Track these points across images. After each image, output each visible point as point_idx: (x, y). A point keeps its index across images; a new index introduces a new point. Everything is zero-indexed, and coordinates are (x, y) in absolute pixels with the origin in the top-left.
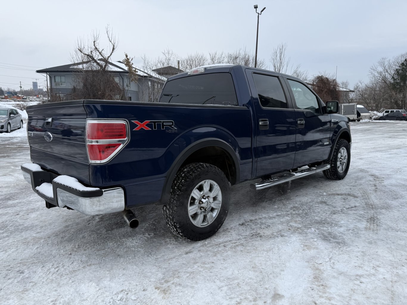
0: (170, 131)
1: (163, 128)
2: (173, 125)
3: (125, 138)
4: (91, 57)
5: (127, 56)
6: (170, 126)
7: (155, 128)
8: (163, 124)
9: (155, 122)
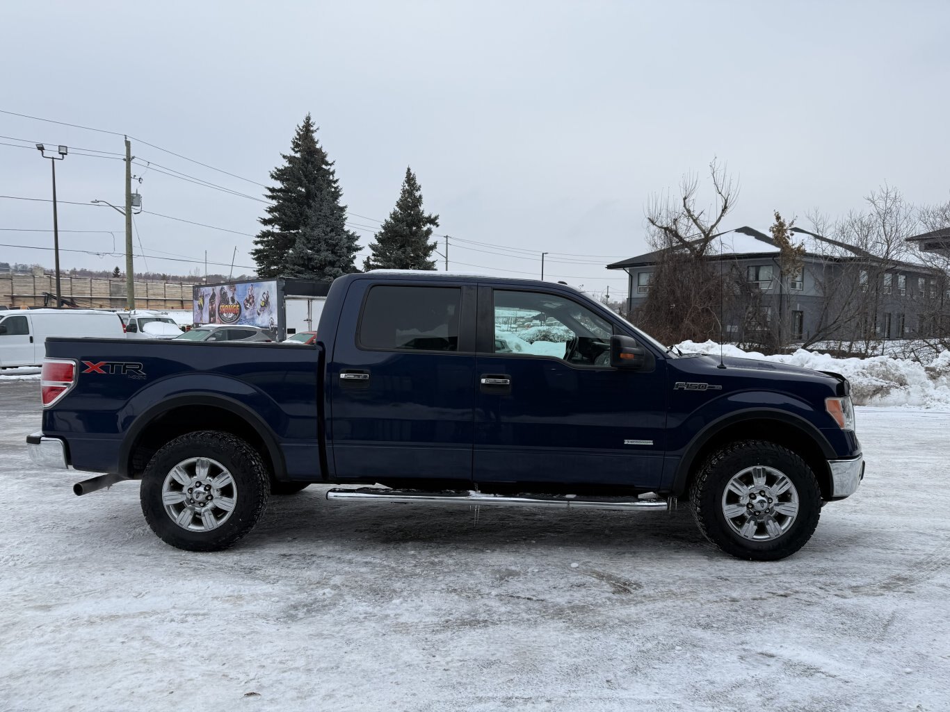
0: (134, 377)
1: (124, 372)
2: (140, 368)
3: (71, 381)
4: (671, 231)
5: (778, 218)
6: (136, 370)
7: (112, 371)
8: (124, 367)
9: (113, 365)
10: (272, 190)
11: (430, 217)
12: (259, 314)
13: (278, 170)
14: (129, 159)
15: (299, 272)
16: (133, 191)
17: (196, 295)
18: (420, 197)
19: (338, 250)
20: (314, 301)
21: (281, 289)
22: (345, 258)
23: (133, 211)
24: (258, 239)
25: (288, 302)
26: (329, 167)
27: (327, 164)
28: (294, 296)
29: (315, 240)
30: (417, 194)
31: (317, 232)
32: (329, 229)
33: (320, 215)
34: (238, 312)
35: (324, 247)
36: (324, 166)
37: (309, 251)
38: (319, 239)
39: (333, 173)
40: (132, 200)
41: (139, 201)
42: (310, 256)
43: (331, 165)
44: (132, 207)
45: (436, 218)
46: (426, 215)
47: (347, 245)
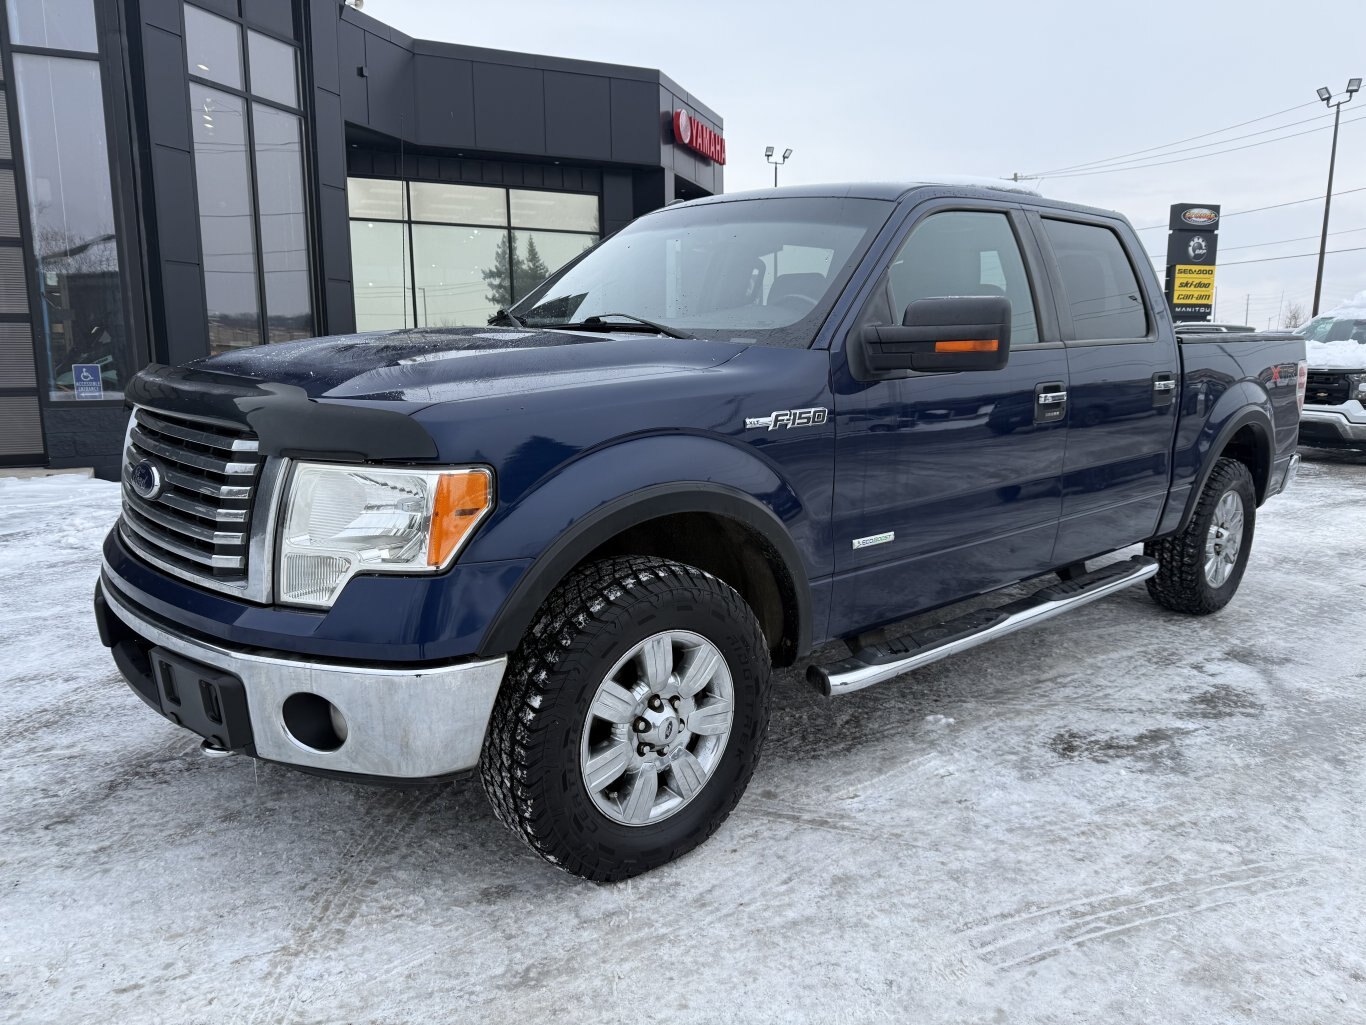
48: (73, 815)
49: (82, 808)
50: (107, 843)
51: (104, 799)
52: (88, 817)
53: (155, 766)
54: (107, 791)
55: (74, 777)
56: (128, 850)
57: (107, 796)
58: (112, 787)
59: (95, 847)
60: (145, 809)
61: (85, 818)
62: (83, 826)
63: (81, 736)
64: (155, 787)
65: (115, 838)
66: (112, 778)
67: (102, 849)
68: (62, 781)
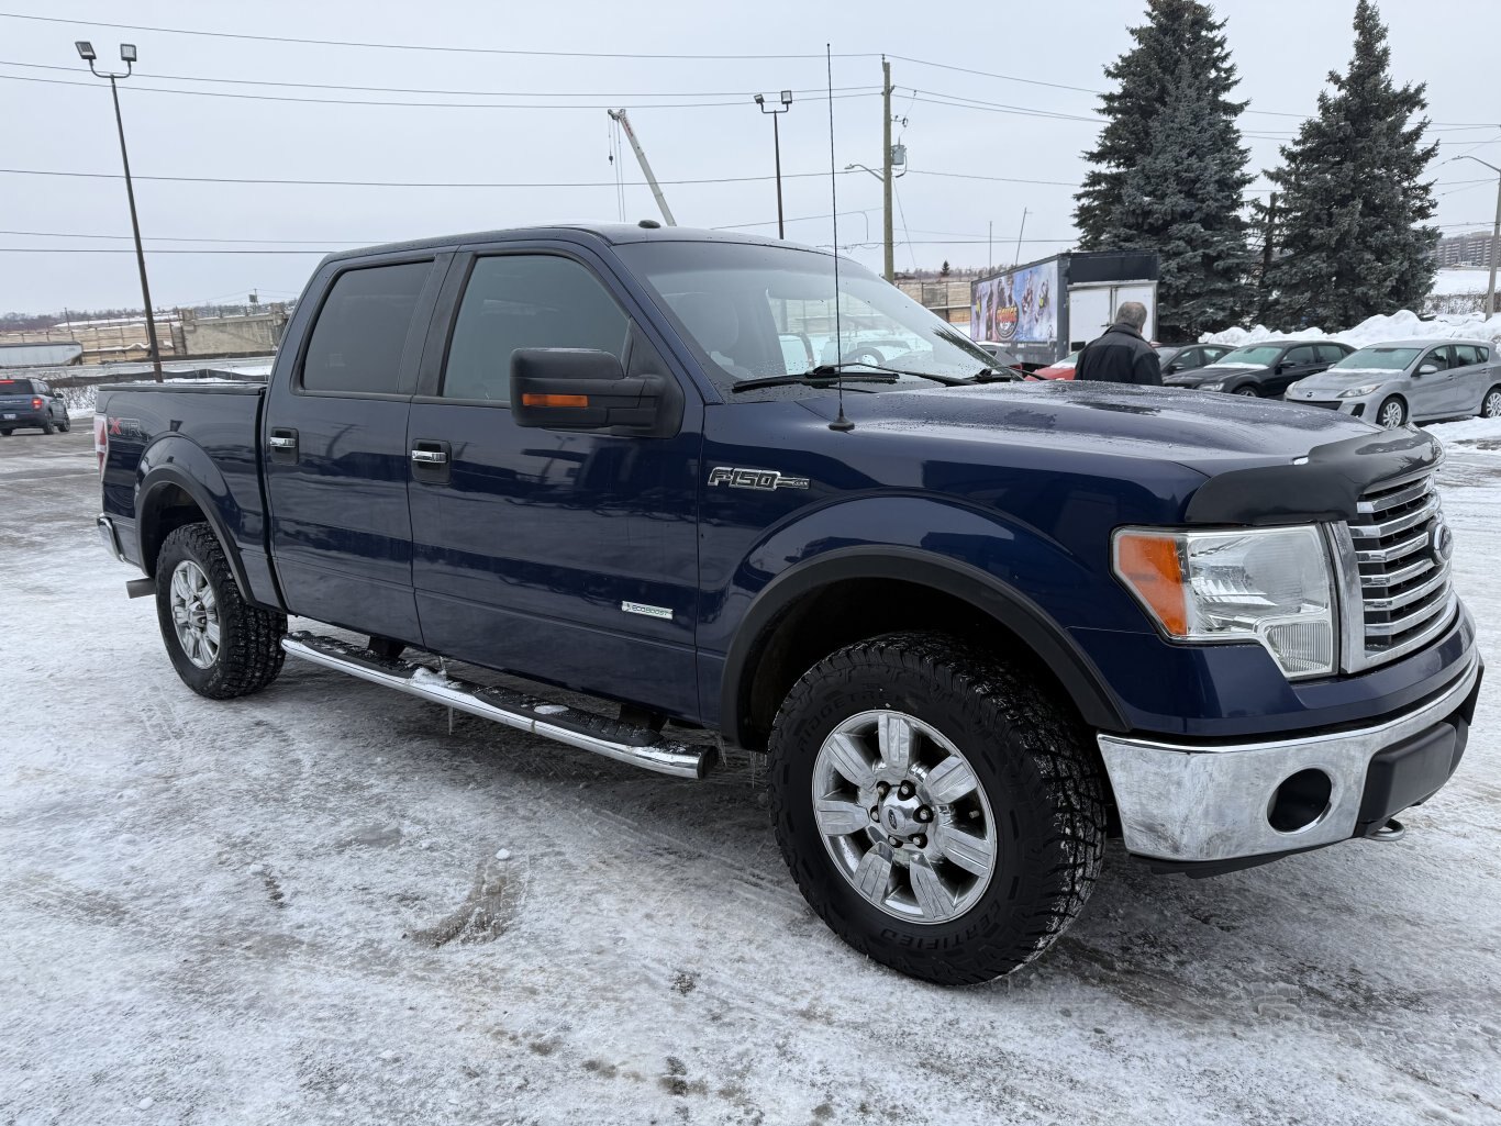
10: (1110, 98)
11: (1406, 90)
12: (1037, 321)
13: (1124, 59)
14: (888, 92)
15: (1126, 240)
16: (894, 142)
17: (974, 298)
18: (1386, 52)
19: (1200, 188)
20: (1121, 291)
21: (1063, 273)
22: (1210, 202)
23: (895, 173)
24: (1082, 190)
25: (1073, 296)
26: (1215, 32)
27: (1212, 27)
28: (1086, 284)
29: (1159, 177)
30: (1380, 46)
31: (1164, 162)
32: (1185, 153)
33: (1172, 128)
34: (1015, 319)
35: (1172, 185)
36: (1204, 33)
37: (1146, 199)
38: (1166, 173)
39: (1221, 44)
40: (892, 155)
41: (902, 156)
42: (1147, 209)
43: (1219, 27)
44: (893, 166)
45: (1419, 90)
46: (1397, 87)
47: (1217, 177)
48: (1482, 997)
49: (1470, 997)
50: (1476, 953)
51: (1437, 993)
52: (1471, 985)
53: (1338, 995)
54: (1424, 1000)
55: (1443, 1041)
56: (1462, 936)
57: (1428, 994)
58: (1412, 1001)
59: (1489, 956)
60: (1406, 958)
61: (1474, 987)
62: (1484, 981)
63: (1373, 1105)
64: (1370, 971)
65: (1463, 952)
66: (1401, 1010)
67: (1485, 950)
68: (1462, 1046)
